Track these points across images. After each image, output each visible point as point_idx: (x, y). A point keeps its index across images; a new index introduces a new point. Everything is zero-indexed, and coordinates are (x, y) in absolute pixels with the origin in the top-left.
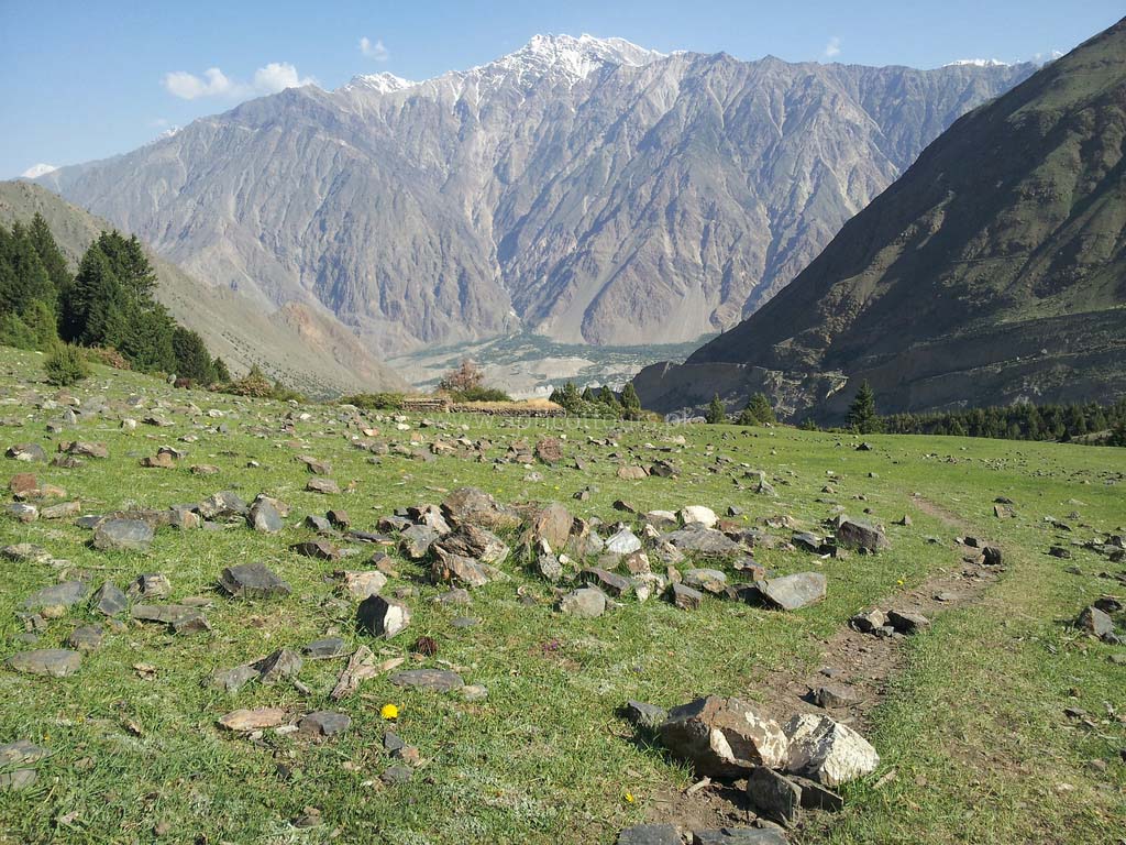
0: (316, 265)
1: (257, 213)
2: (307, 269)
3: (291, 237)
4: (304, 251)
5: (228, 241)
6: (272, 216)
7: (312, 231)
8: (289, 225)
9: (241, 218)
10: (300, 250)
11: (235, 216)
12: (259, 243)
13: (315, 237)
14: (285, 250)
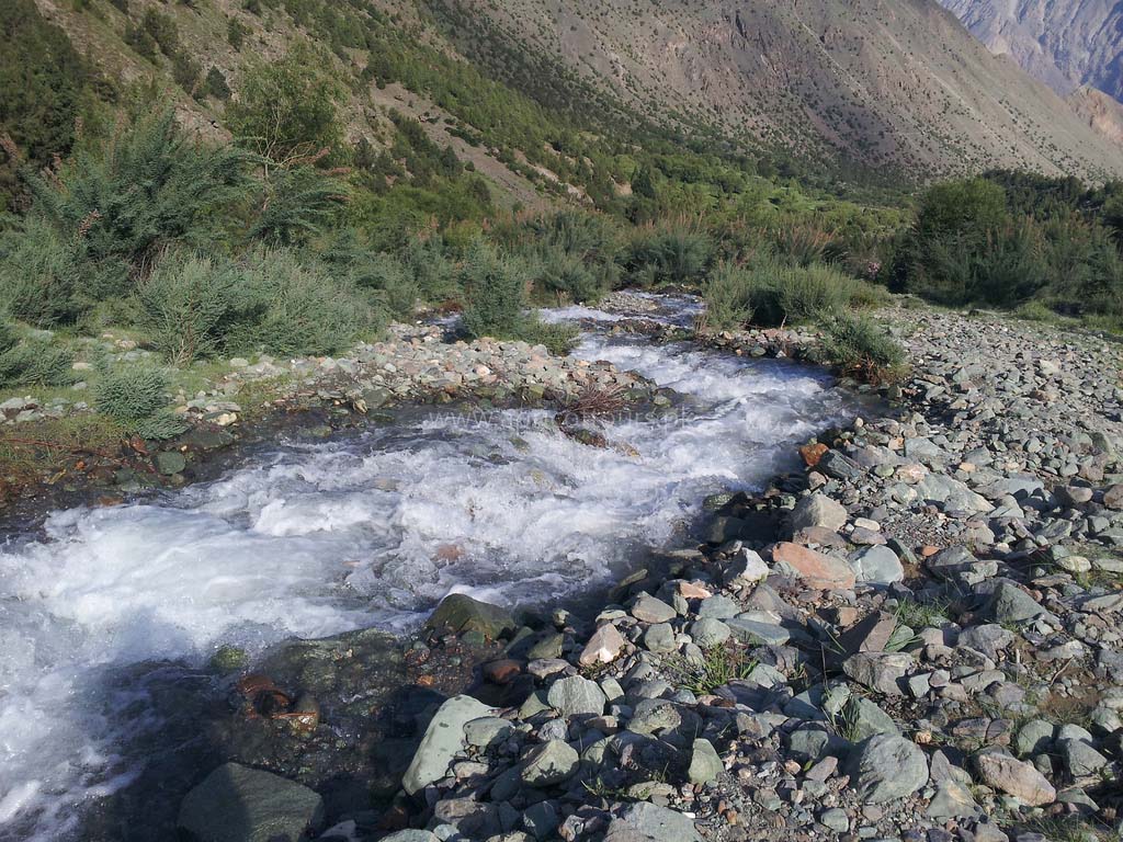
0: (1104, 73)
1: (1042, 9)
2: (1091, 78)
3: (1078, 38)
4: (1091, 56)
5: (1003, 41)
6: (1061, 13)
7: (1108, 31)
8: (1079, 24)
9: (1022, 15)
10: (1088, 54)
11: (1015, 13)
12: (1039, 46)
13: (1110, 37)
14: (1068, 54)
